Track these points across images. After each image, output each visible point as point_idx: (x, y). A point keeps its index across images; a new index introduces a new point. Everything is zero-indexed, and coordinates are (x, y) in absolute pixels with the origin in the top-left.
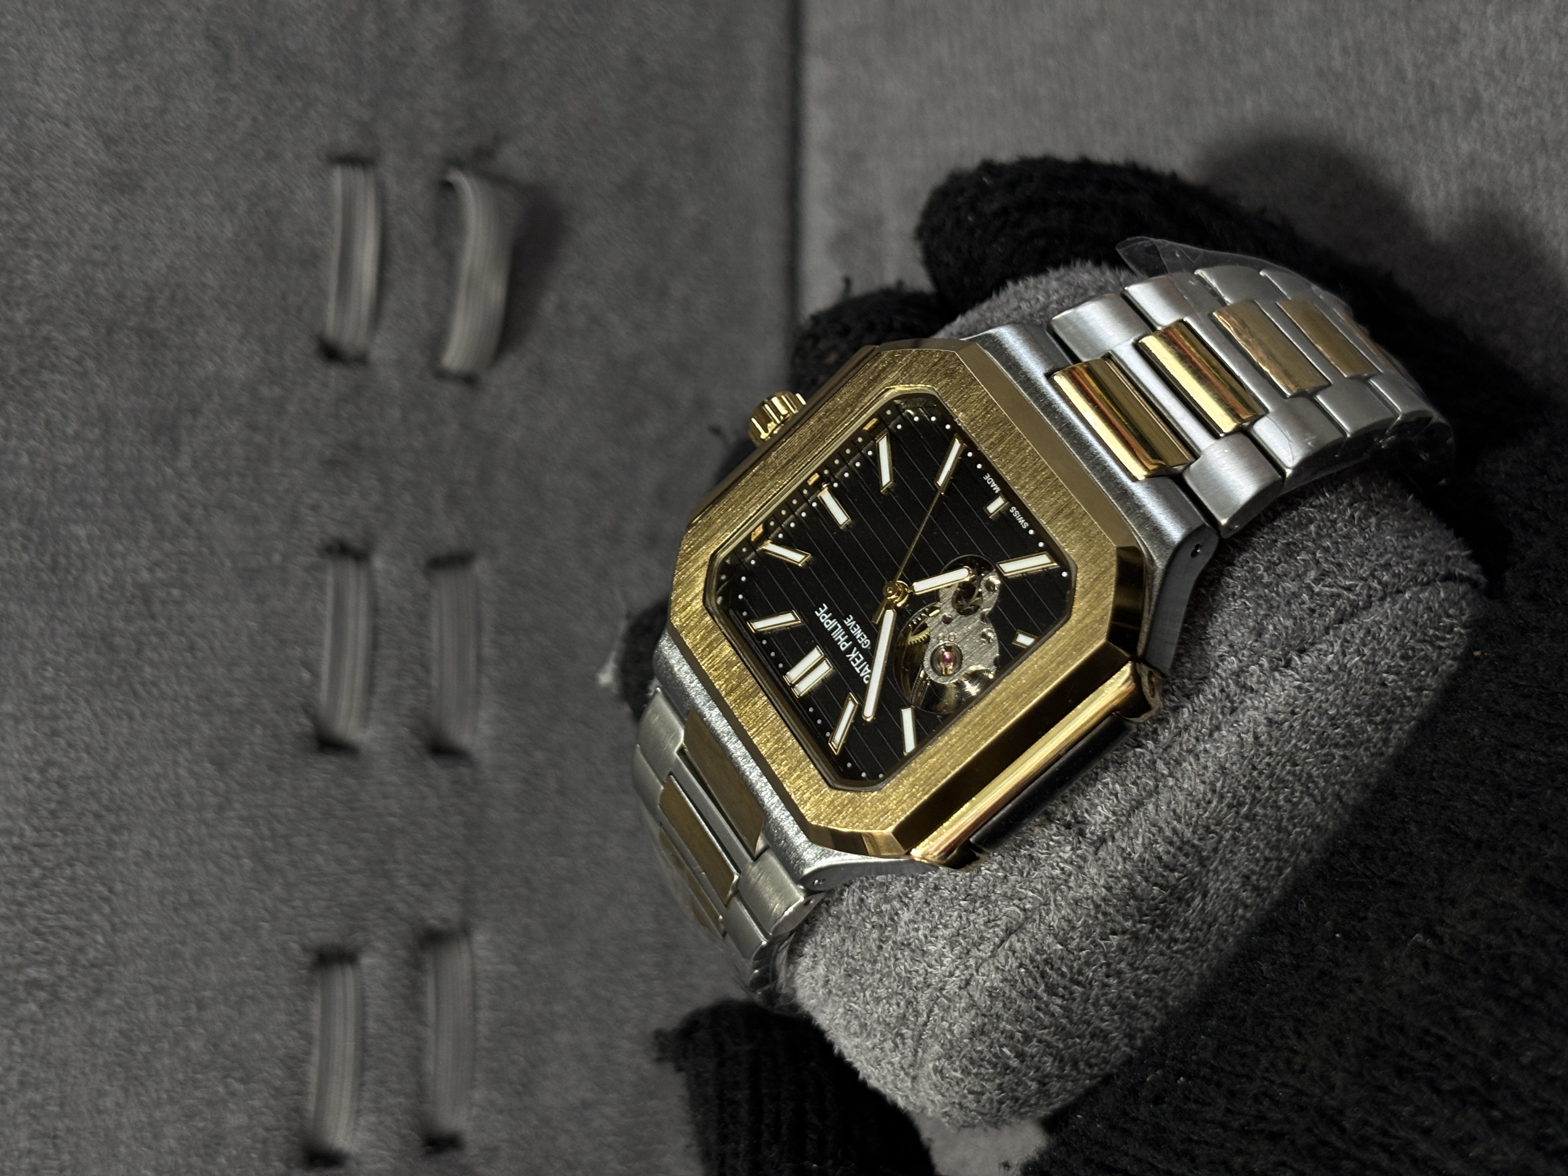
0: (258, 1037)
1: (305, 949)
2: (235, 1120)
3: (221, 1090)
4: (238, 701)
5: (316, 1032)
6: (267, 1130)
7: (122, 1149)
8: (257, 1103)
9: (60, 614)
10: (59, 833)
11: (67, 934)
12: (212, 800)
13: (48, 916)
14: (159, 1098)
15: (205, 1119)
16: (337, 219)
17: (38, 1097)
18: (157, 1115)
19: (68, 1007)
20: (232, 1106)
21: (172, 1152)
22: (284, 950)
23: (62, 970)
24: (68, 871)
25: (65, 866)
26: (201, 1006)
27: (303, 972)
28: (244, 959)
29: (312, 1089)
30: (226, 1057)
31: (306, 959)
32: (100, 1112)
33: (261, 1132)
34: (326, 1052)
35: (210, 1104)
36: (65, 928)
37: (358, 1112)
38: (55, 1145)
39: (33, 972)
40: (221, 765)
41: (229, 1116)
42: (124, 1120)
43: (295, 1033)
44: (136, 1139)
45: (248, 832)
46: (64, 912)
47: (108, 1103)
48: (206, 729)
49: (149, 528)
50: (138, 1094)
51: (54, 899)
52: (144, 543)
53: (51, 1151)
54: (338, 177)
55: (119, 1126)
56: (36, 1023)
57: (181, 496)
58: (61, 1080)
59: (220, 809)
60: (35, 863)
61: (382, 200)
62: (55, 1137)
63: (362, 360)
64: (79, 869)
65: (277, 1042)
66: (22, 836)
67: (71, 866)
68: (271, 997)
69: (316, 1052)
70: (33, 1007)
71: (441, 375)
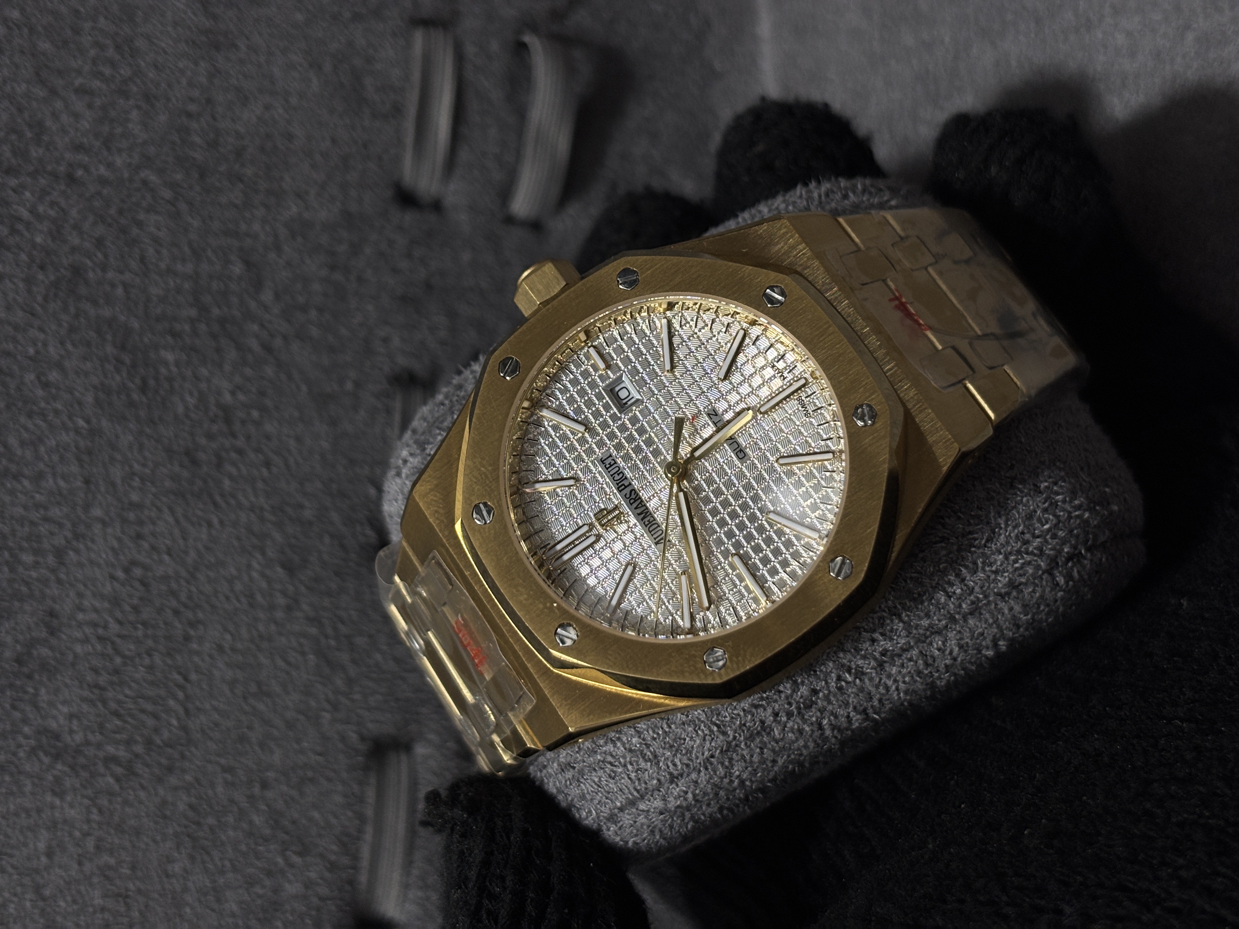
0: (316, 815)
1: (363, 738)
2: (292, 888)
3: (280, 860)
4: (308, 514)
5: (369, 812)
6: (321, 899)
7: (188, 910)
8: (313, 875)
9: (148, 430)
10: (139, 626)
11: (143, 717)
12: (281, 600)
13: (127, 699)
14: (223, 866)
15: (263, 887)
16: (416, 76)
17: (112, 861)
18: (221, 881)
19: (143, 781)
20: (291, 877)
21: (233, 915)
22: (343, 739)
23: (139, 749)
24: (147, 661)
25: (145, 656)
26: (265, 785)
27: (360, 758)
28: (306, 744)
29: (365, 863)
30: (287, 833)
31: (362, 747)
32: (168, 876)
33: (315, 900)
34: (379, 831)
35: (269, 874)
36: (143, 711)
37: (406, 886)
38: (126, 904)
39: (110, 749)
40: (290, 569)
41: (287, 885)
42: (190, 884)
43: (350, 814)
44: (200, 901)
45: (314, 631)
46: (143, 697)
47: (177, 868)
48: (278, 536)
49: (232, 354)
50: (203, 862)
51: (133, 684)
52: (227, 368)
53: (122, 909)
54: (418, 38)
55: (185, 890)
56: (111, 794)
57: (262, 326)
58: (134, 846)
59: (289, 609)
60: (117, 651)
61: (460, 59)
62: (127, 897)
63: (437, 206)
64: (158, 660)
65: (334, 821)
66: (105, 627)
67: (150, 656)
68: (329, 780)
69: (369, 830)
70: (111, 780)
71: (510, 220)
